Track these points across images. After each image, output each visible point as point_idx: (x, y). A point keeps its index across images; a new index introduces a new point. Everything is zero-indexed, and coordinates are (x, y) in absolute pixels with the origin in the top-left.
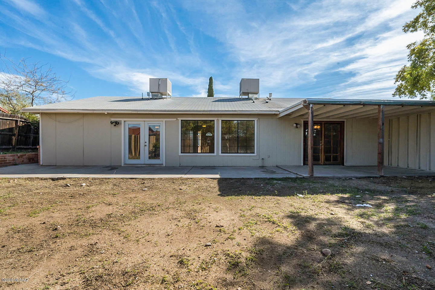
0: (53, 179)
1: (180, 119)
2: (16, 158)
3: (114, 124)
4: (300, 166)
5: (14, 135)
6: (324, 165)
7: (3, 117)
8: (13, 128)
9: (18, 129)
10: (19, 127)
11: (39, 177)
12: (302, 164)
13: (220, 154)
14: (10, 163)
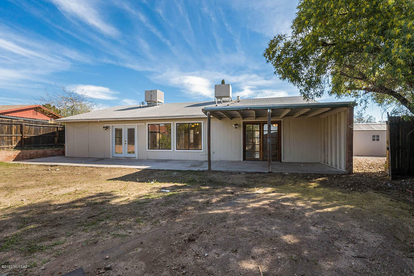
0: (51, 166)
1: (147, 124)
2: (54, 151)
3: (105, 128)
4: (240, 161)
5: (56, 136)
6: (262, 161)
7: (48, 125)
8: (56, 132)
9: (58, 132)
10: (60, 131)
11: (45, 164)
12: (242, 160)
13: (176, 150)
14: (50, 155)
